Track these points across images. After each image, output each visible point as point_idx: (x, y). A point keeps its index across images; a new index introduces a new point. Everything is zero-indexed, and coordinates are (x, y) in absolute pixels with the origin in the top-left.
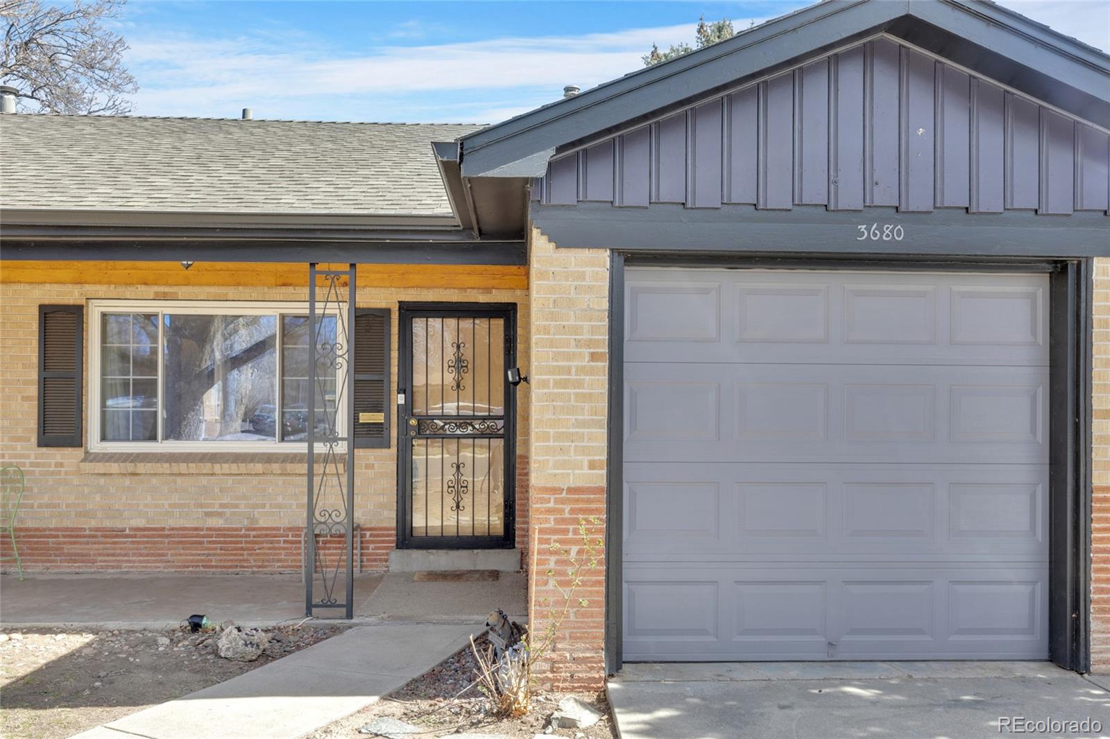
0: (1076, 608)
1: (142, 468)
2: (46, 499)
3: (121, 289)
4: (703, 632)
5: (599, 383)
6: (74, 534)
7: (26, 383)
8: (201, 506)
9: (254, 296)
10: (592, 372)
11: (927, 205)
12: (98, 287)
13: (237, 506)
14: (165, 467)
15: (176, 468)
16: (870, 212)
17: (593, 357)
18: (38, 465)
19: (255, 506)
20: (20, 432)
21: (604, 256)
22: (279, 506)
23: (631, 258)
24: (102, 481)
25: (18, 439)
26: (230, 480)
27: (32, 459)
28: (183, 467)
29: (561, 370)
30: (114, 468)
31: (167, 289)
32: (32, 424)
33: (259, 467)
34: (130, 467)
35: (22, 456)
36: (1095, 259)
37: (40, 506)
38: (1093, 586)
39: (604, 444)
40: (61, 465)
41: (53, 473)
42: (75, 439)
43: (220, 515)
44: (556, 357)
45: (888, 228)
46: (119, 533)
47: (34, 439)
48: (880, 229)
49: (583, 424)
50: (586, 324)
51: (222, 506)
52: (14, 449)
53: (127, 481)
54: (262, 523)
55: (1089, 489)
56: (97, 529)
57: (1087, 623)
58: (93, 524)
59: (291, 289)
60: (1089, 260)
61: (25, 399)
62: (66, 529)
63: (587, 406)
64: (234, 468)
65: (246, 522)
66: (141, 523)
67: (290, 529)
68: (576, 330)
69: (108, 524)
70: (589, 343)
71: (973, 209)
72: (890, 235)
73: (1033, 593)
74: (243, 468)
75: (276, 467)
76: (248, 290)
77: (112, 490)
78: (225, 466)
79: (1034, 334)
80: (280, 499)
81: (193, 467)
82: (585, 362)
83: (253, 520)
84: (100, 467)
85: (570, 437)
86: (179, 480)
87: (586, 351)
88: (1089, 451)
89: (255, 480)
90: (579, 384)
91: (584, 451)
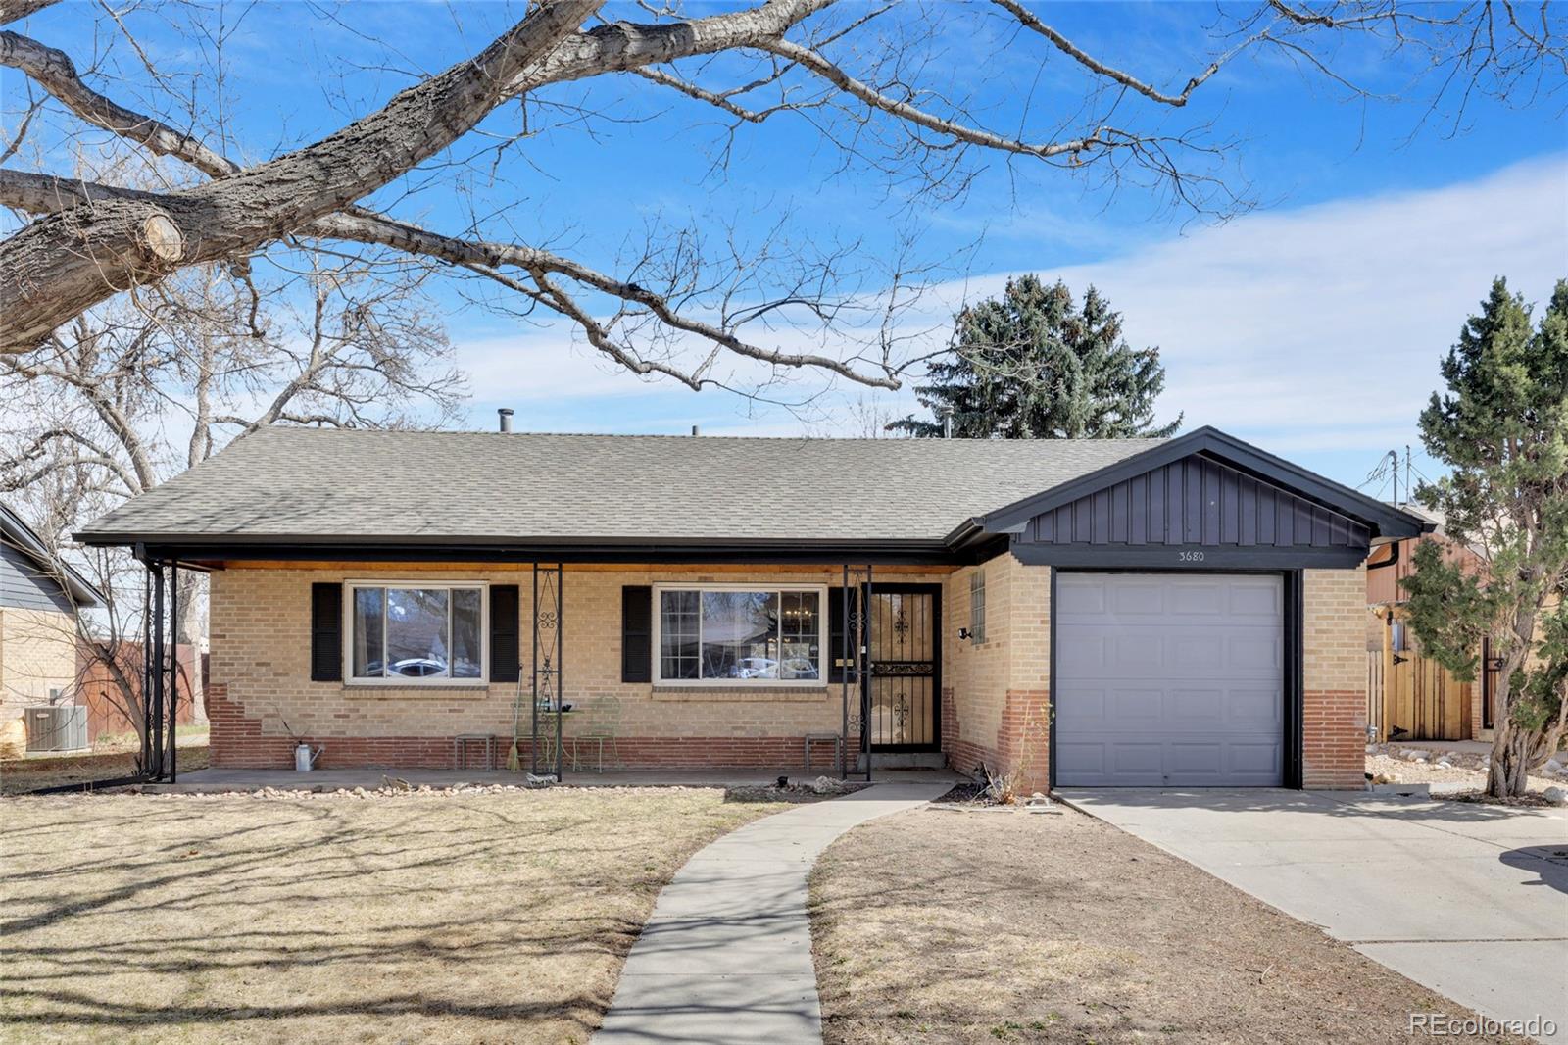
0: (1296, 756)
1: (693, 696)
2: (627, 718)
3: (675, 575)
4: (1097, 771)
5: (1045, 636)
6: (645, 742)
7: (614, 639)
8: (730, 723)
9: (765, 579)
10: (1041, 630)
11: (1215, 542)
12: (661, 574)
13: (754, 723)
14: (709, 696)
15: (715, 696)
16: (1187, 546)
17: (1042, 622)
18: (621, 695)
19: (765, 723)
20: (609, 672)
21: (1048, 569)
22: (782, 723)
23: (1059, 569)
24: (664, 705)
25: (608, 677)
26: (749, 705)
27: (618, 691)
28: (720, 696)
29: (1025, 629)
30: (675, 696)
31: (707, 575)
32: (618, 666)
33: (771, 696)
34: (684, 696)
35: (610, 689)
36: (1305, 570)
37: (623, 723)
38: (1304, 743)
39: (1048, 667)
40: (637, 695)
41: (631, 700)
42: (645, 677)
43: (742, 729)
44: (1024, 622)
45: (1195, 554)
46: (675, 741)
47: (619, 677)
48: (1191, 554)
49: (1038, 657)
50: (1038, 605)
51: (743, 722)
52: (606, 683)
53: (681, 706)
54: (770, 735)
55: (1302, 692)
56: (661, 739)
57: (1301, 763)
58: (659, 735)
59: (789, 575)
60: (1302, 570)
61: (613, 650)
62: (641, 738)
63: (1039, 648)
64: (754, 697)
65: (760, 734)
66: (690, 734)
67: (790, 739)
68: (1034, 608)
69: (668, 735)
70: (1040, 615)
71: (1240, 544)
72: (1197, 557)
73: (1275, 750)
74: (760, 696)
75: (782, 696)
76: (761, 575)
77: (671, 712)
78: (749, 695)
79: (1275, 608)
80: (783, 719)
81: (727, 696)
82: (1038, 625)
83: (765, 732)
84: (665, 696)
85: (1031, 664)
86: (715, 705)
87: (1039, 619)
88: (1302, 671)
89: (766, 705)
90: (1035, 636)
91: (1037, 671)
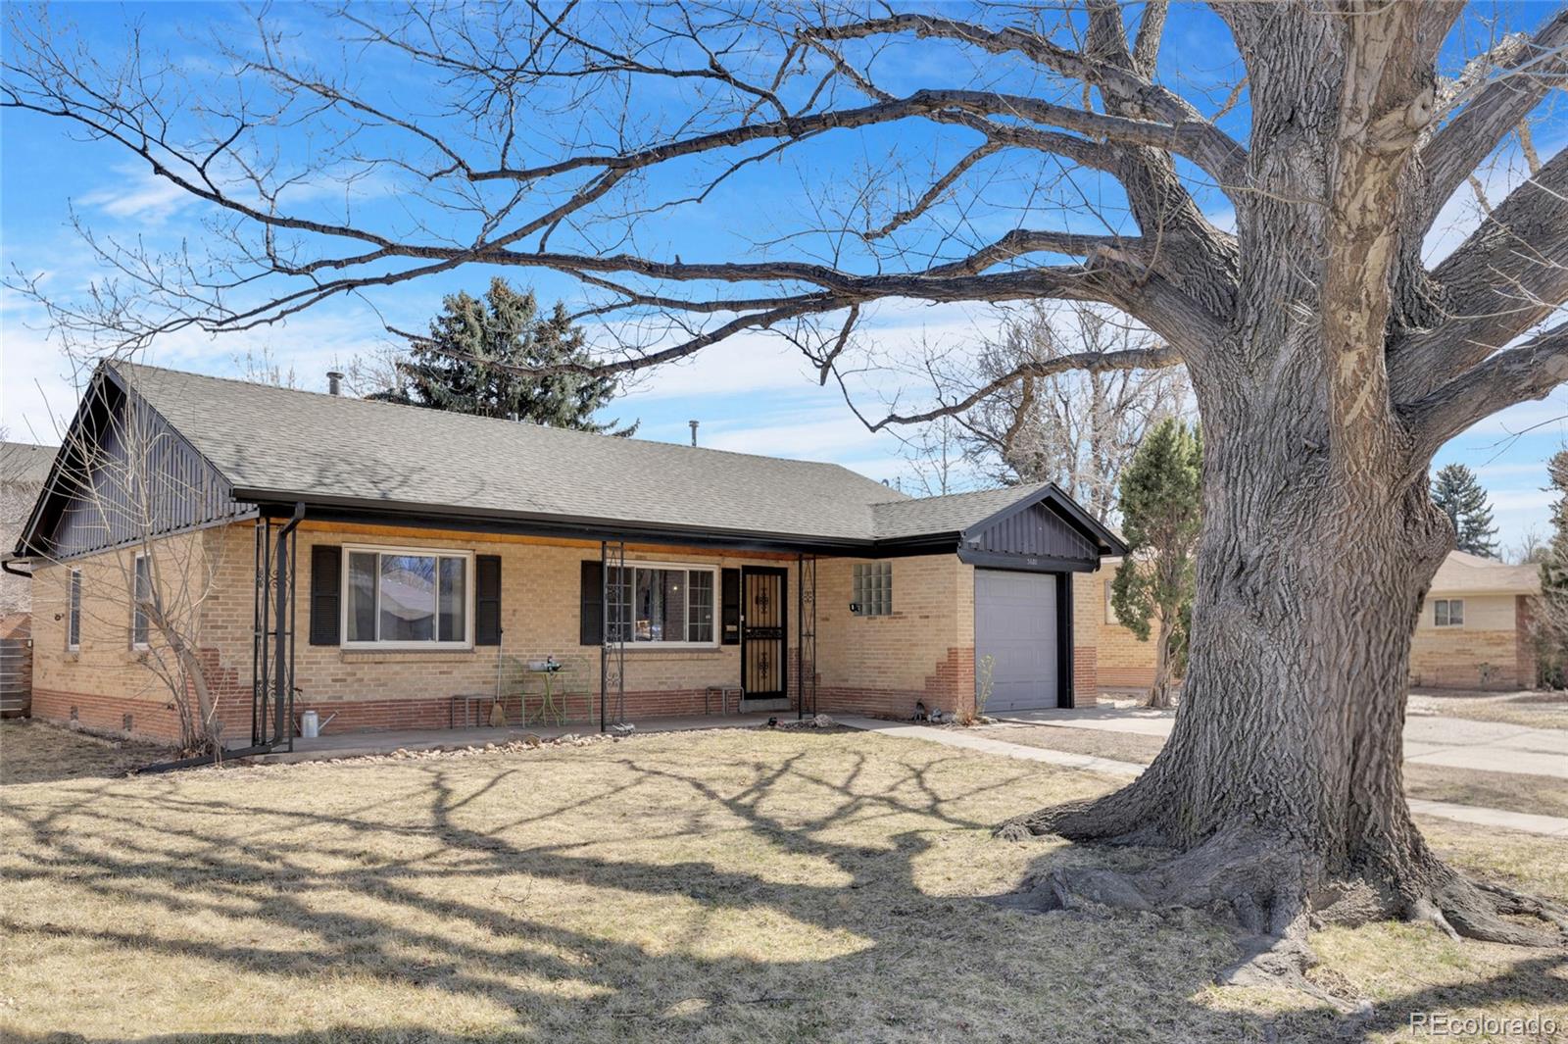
1: (633, 656)
2: (583, 677)
5: (972, 612)
7: (574, 607)
9: (681, 559)
10: (970, 607)
13: (673, 678)
14: (644, 656)
18: (580, 656)
19: (681, 678)
20: (570, 636)
22: (692, 678)
25: (570, 641)
27: (577, 653)
29: (964, 607)
31: (642, 554)
32: (578, 630)
34: (626, 656)
35: (571, 651)
36: (1074, 574)
37: (581, 681)
39: (973, 633)
40: (591, 656)
41: (587, 660)
43: (665, 683)
47: (578, 641)
48: (1032, 561)
49: (969, 626)
50: (969, 590)
52: (568, 646)
59: (696, 556)
60: (1072, 572)
61: (574, 616)
63: (969, 619)
65: (677, 688)
66: (629, 689)
67: (696, 690)
68: (967, 592)
70: (970, 597)
73: (1053, 685)
75: (687, 657)
76: (679, 556)
79: (1053, 595)
80: (692, 674)
81: (657, 656)
83: (680, 686)
86: (647, 663)
87: (969, 600)
88: (1072, 635)
89: (681, 664)
90: (968, 611)
91: (969, 635)
